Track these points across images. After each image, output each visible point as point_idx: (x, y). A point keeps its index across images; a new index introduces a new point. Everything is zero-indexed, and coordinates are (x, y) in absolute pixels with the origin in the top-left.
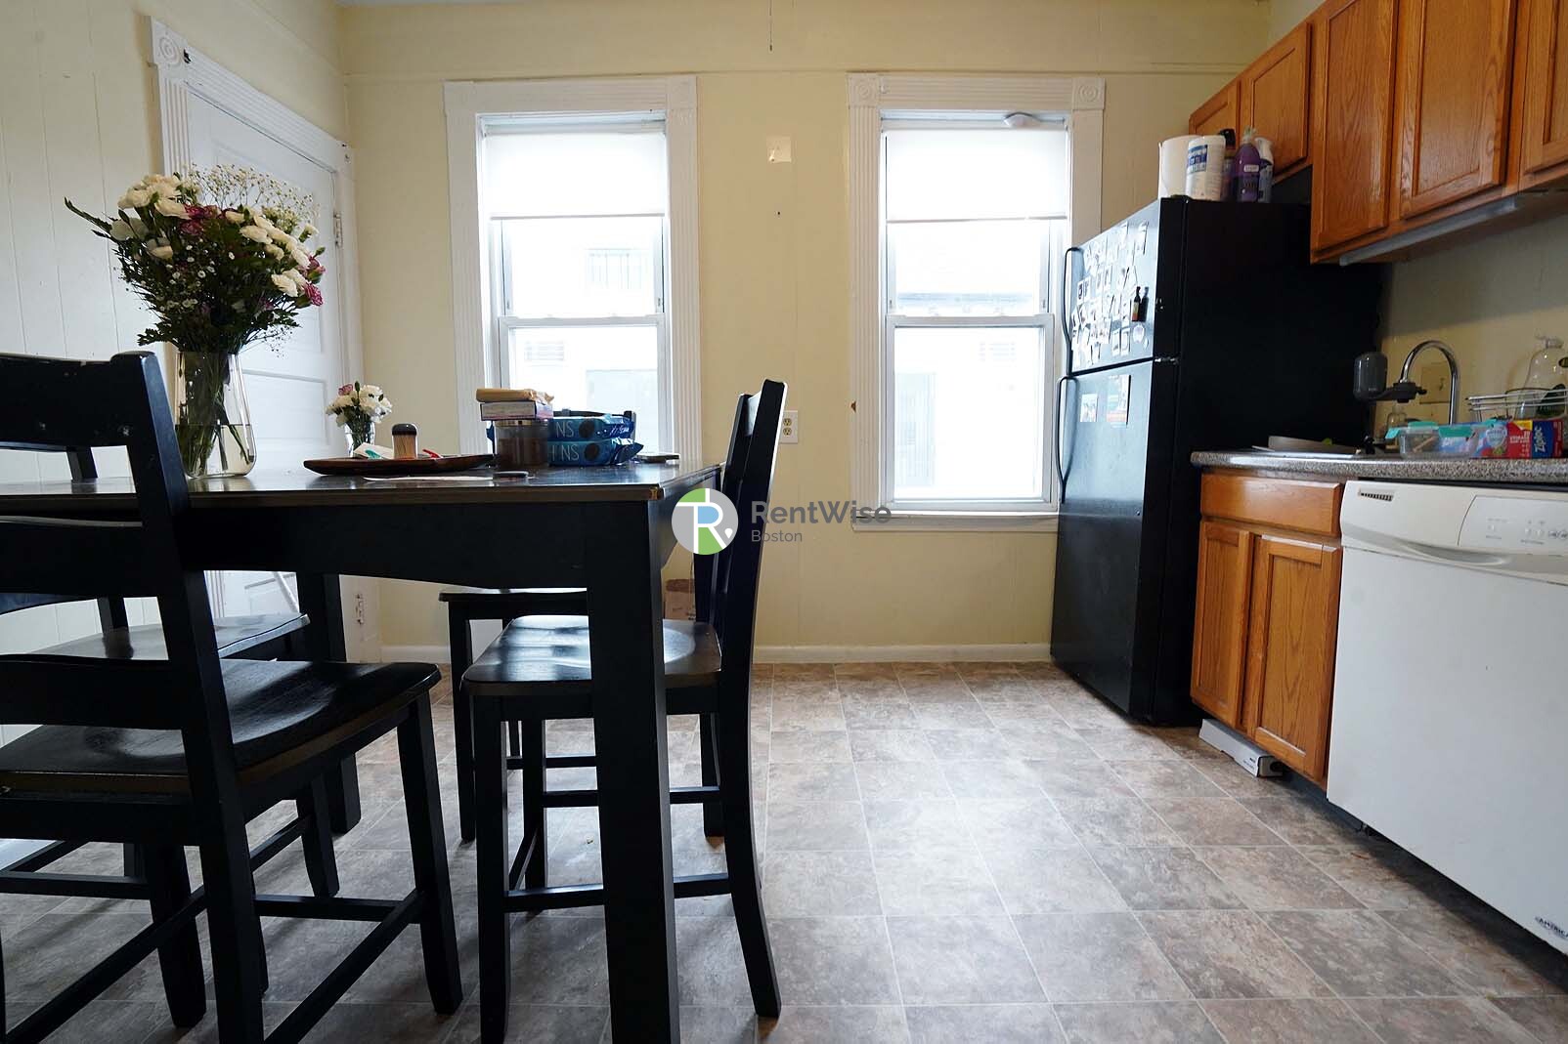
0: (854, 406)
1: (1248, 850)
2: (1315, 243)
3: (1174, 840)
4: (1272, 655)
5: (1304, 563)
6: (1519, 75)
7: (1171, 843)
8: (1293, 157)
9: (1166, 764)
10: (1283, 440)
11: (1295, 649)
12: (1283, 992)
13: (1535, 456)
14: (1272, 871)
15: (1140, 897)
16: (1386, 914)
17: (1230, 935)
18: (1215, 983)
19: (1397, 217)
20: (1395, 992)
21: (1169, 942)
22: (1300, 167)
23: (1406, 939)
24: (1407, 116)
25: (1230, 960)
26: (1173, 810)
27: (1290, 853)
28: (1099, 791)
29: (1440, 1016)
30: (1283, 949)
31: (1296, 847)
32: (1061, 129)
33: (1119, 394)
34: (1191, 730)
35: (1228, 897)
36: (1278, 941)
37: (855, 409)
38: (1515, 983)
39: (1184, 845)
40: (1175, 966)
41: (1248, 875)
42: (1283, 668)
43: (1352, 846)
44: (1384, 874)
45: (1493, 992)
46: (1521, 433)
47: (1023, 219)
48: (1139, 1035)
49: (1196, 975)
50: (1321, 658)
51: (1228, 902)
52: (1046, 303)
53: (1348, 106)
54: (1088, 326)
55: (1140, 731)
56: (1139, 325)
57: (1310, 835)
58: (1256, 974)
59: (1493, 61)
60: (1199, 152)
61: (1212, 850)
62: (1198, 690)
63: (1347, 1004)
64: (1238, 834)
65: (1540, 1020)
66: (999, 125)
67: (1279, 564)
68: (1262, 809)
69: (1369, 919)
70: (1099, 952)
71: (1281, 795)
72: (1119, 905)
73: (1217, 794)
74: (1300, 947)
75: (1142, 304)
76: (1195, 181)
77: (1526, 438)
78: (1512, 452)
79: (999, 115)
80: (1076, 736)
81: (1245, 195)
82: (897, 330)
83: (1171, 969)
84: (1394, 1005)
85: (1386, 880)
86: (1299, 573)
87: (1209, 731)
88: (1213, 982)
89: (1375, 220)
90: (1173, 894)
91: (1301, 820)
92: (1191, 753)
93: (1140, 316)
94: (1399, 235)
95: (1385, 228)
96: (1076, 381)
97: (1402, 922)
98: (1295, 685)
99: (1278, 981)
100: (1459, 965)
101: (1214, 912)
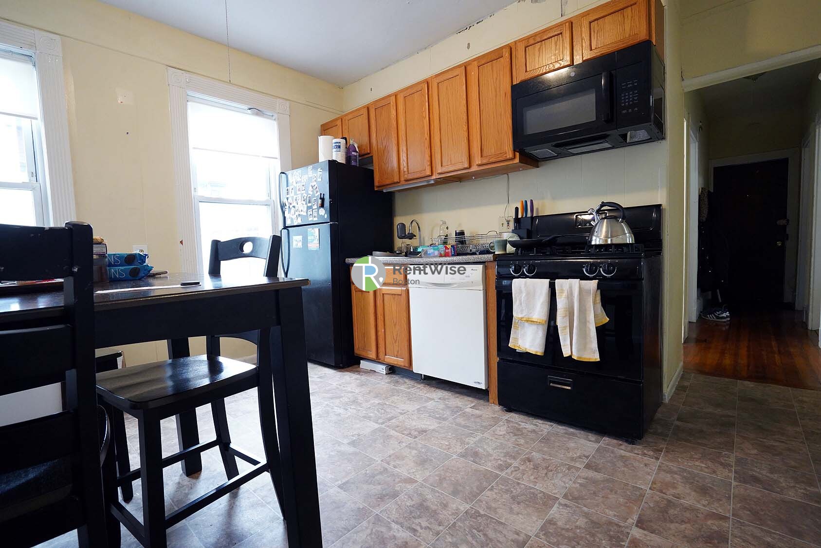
0: (181, 242)
1: (398, 396)
2: (376, 183)
3: (377, 401)
4: (387, 330)
5: (395, 295)
6: (432, 145)
7: (377, 402)
8: (366, 152)
9: (356, 379)
10: (378, 253)
11: (395, 325)
12: (431, 428)
13: (453, 256)
14: (408, 399)
15: (380, 421)
16: (440, 399)
17: (411, 420)
18: (416, 433)
19: (403, 179)
20: (453, 416)
21: (397, 429)
22: (368, 156)
23: (447, 403)
24: (403, 148)
25: (415, 426)
26: (369, 393)
27: (409, 393)
28: (343, 395)
29: (464, 416)
30: (425, 417)
31: (409, 390)
32: (271, 119)
33: (314, 236)
34: (356, 366)
35: (403, 410)
36: (422, 416)
37: (182, 244)
38: (472, 402)
39: (381, 402)
40: (403, 434)
41: (403, 403)
42: (392, 333)
43: (422, 385)
44: (433, 389)
45: (469, 406)
46: (448, 249)
47: (259, 156)
48: (408, 455)
49: (410, 434)
50: (405, 326)
51: (404, 412)
52: (270, 195)
53: (384, 139)
54: (294, 207)
55: (339, 371)
56: (322, 209)
57: (410, 386)
58: (423, 426)
59: (426, 139)
60: (338, 144)
61: (389, 400)
62: (358, 351)
63: (446, 423)
64: (392, 393)
65: (480, 408)
66: (246, 112)
67: (386, 297)
68: (394, 383)
69: (437, 401)
70: (382, 441)
71: (396, 378)
72: (377, 426)
73: (379, 383)
74: (428, 415)
75: (323, 199)
76: (337, 154)
77: (450, 251)
78: (446, 255)
79: (246, 107)
80: (319, 380)
81: (353, 163)
82: (200, 203)
83: (403, 436)
84: (455, 418)
85: (435, 390)
86: (394, 298)
87: (364, 364)
88: (415, 433)
89: (396, 179)
90: (388, 416)
91: (405, 383)
92: (361, 373)
93: (322, 206)
94: (403, 185)
95: (400, 182)
96: (288, 230)
97: (444, 399)
98: (397, 338)
99: (429, 425)
100: (461, 403)
101: (402, 416)
